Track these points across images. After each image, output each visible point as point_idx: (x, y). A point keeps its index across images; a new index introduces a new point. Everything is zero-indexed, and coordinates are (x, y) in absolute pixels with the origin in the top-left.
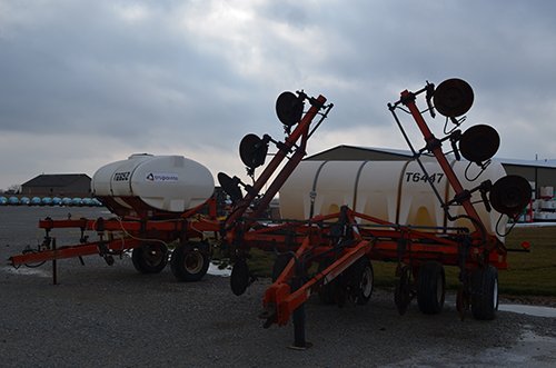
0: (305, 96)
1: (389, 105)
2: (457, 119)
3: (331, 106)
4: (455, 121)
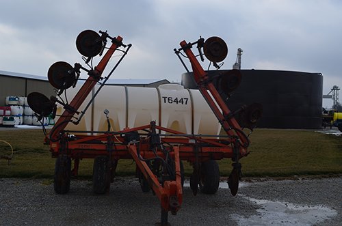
0: (108, 36)
1: (175, 50)
2: (218, 64)
3: (130, 46)
4: (215, 65)
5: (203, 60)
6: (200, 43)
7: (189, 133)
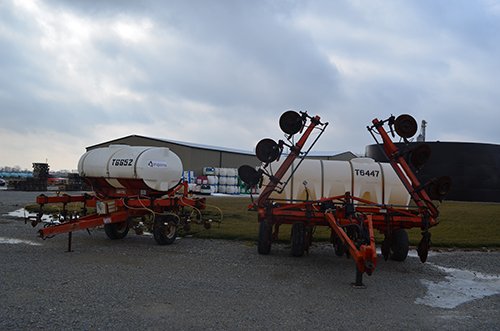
5: (393, 136)
6: (391, 120)
7: (380, 203)
